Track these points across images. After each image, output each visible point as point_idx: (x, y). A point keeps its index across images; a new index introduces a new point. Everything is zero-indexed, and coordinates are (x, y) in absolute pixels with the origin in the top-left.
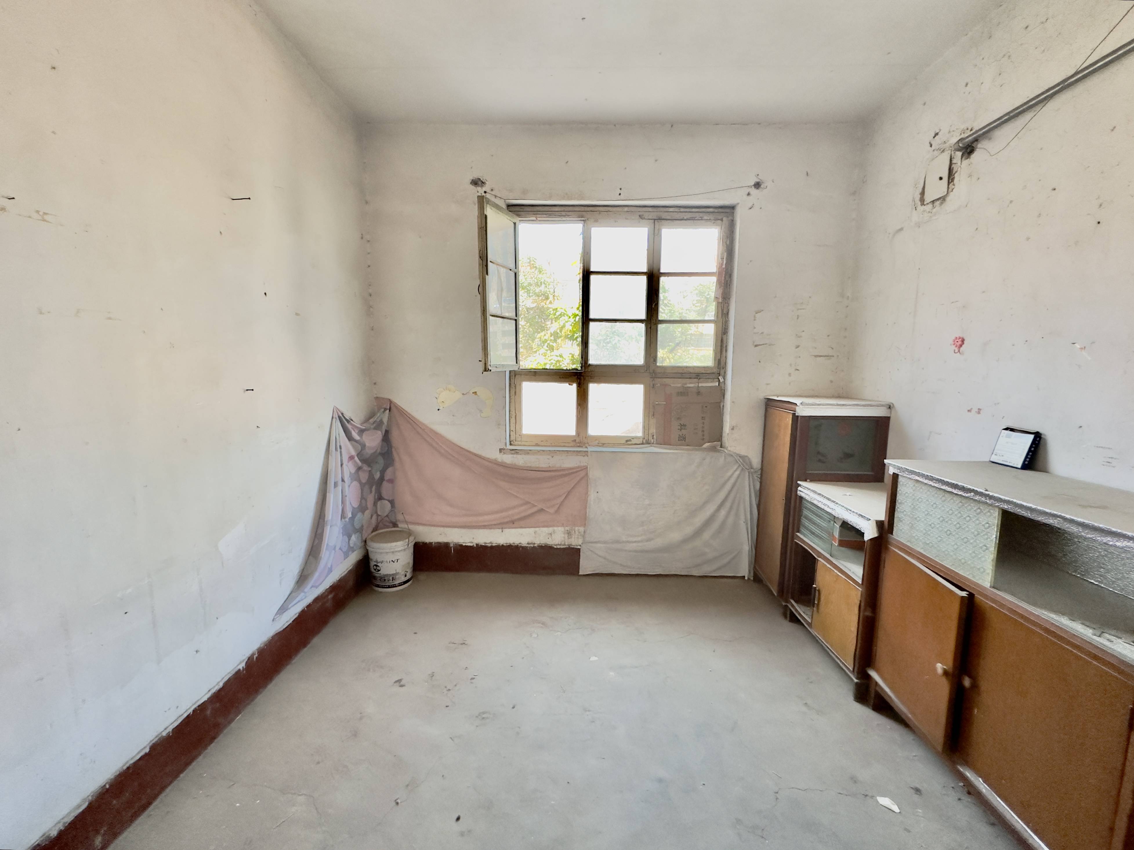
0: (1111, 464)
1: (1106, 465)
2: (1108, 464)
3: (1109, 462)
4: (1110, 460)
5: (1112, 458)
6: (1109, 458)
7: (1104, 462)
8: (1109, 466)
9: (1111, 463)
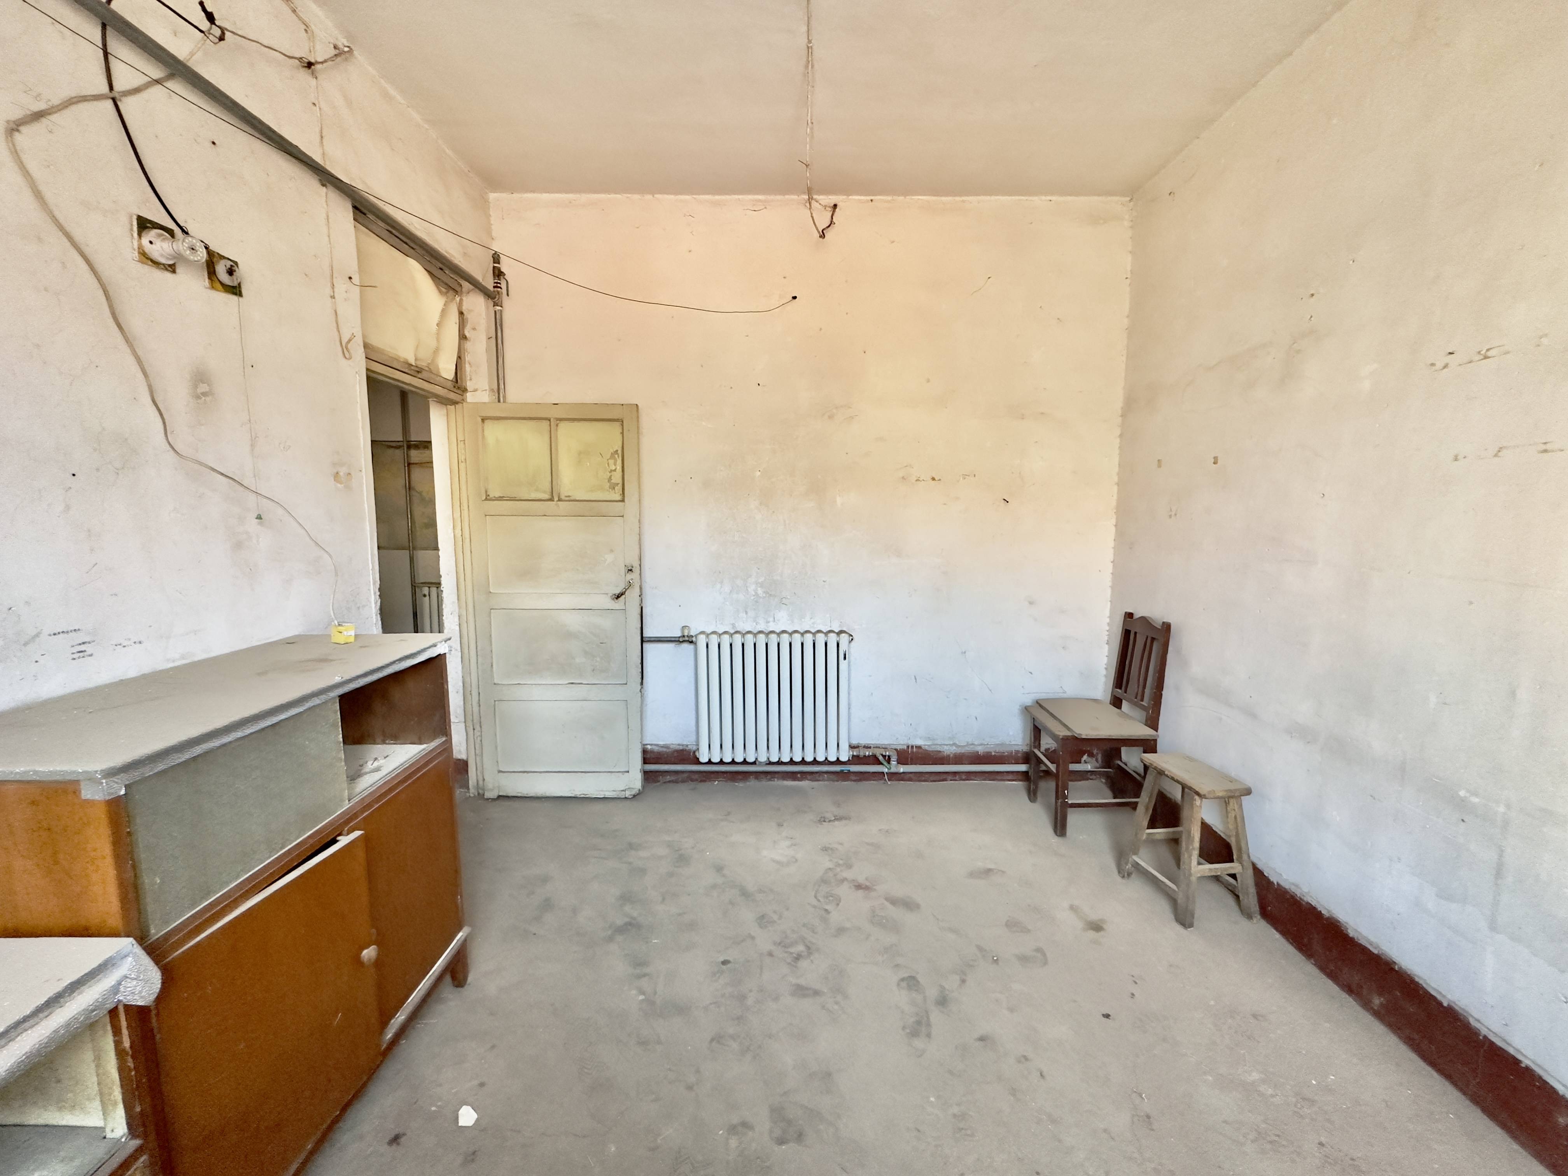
0: (85, 653)
1: (79, 658)
2: (81, 654)
3: (82, 652)
4: (82, 648)
5: (84, 643)
6: (80, 644)
7: (73, 653)
8: (83, 657)
9: (85, 651)
